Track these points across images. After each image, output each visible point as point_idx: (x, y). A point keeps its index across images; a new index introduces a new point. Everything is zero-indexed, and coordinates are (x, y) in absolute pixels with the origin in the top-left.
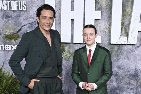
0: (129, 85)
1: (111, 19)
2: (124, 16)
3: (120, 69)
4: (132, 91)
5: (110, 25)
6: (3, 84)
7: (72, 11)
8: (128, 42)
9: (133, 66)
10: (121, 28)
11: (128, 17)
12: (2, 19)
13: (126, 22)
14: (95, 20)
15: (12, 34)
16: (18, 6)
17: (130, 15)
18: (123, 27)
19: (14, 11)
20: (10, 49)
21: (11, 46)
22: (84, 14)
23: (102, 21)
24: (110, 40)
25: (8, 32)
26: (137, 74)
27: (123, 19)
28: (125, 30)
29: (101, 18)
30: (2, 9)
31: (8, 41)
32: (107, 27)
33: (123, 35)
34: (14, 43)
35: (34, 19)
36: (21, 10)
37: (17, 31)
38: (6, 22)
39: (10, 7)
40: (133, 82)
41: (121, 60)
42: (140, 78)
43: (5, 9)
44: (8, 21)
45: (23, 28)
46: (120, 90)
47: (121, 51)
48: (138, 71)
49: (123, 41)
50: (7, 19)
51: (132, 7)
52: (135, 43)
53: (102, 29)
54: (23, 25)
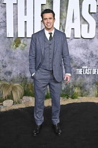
18: (61, 26)
51: (67, 12)
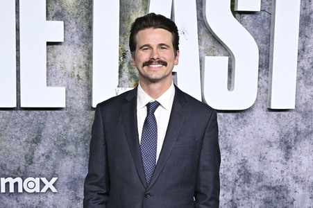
1: (91, 41)
2: (124, 34)
5: (90, 58)
10: (118, 65)
14: (48, 44)
18: (123, 63)
22: (18, 30)
23: (67, 47)
24: (90, 96)
27: (122, 40)
28: (130, 70)
29: (62, 41)
32: (82, 64)
53: (69, 68)
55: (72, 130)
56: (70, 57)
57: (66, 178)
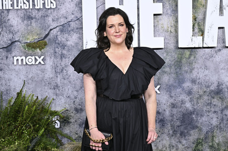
0: (209, 107)
1: (177, 13)
2: (195, 8)
3: (195, 84)
4: (215, 116)
5: (177, 21)
6: (25, 112)
7: (120, 5)
8: (204, 44)
9: (214, 79)
10: (192, 25)
11: (202, 10)
12: (23, 21)
13: (200, 17)
14: (155, 15)
15: (36, 41)
16: (45, 2)
17: (205, 6)
19: (38, 10)
20: (33, 63)
21: (35, 58)
22: (138, 9)
23: (164, 16)
24: (177, 42)
25: (31, 39)
26: (221, 90)
27: (194, 12)
28: (199, 27)
29: (161, 12)
30: (23, 8)
31: (30, 52)
32: (173, 25)
33: (197, 35)
34: (40, 54)
35: (66, 18)
36: (49, 7)
37: (44, 36)
38: (27, 25)
39: (34, 5)
40: (216, 101)
41: (196, 70)
42: (226, 96)
43: (26, 8)
44: (31, 23)
45: (52, 32)
46: (197, 114)
47: (195, 57)
48: (222, 85)
49: (197, 42)
50: (29, 22)
52: (215, 45)
53: (166, 27)
54: (51, 27)
55: (168, 60)
56: (166, 22)
57: (165, 86)
